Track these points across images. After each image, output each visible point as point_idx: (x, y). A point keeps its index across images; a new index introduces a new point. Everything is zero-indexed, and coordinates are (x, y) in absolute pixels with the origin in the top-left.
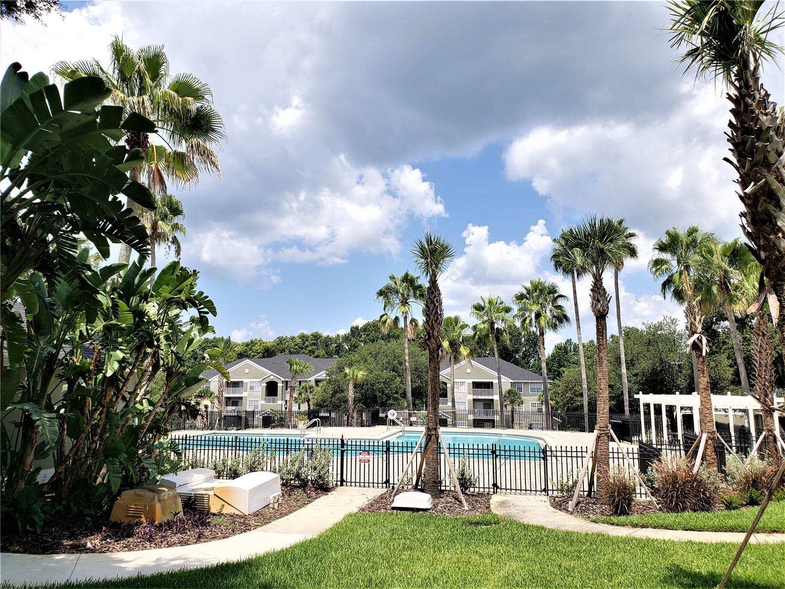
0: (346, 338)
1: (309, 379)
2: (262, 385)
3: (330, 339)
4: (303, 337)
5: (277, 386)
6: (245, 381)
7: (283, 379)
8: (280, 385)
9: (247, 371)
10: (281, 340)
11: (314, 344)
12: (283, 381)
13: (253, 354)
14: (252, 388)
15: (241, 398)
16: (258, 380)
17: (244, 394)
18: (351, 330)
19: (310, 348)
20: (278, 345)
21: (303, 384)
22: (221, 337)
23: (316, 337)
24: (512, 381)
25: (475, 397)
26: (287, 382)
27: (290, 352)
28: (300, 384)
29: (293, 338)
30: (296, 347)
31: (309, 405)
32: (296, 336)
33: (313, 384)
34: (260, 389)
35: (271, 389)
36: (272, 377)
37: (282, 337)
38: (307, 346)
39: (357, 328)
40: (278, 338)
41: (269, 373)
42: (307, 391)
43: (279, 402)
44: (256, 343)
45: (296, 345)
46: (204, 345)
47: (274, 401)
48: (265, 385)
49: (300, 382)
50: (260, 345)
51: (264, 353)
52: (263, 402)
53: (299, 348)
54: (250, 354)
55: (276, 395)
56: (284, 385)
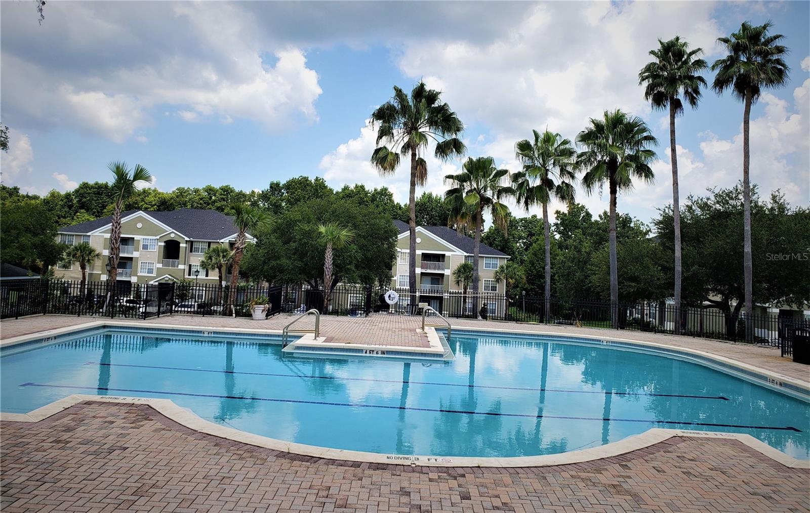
0: (264, 196)
1: (222, 241)
2: (160, 244)
3: (244, 195)
4: (210, 190)
5: (179, 247)
6: (137, 237)
7: (187, 239)
8: (182, 245)
9: (139, 225)
10: (182, 192)
11: (223, 199)
12: (187, 241)
13: (145, 206)
14: (145, 247)
15: (131, 259)
16: (154, 238)
17: (135, 255)
18: (271, 187)
19: (218, 204)
20: (177, 197)
21: (213, 246)
22: (104, 182)
23: (226, 190)
24: (467, 254)
25: (424, 271)
26: (192, 243)
27: (192, 206)
28: (209, 246)
29: (196, 191)
30: (201, 201)
31: (220, 272)
32: (201, 188)
33: (227, 247)
34: (156, 249)
35: (171, 250)
36: (173, 235)
37: (184, 189)
38: (215, 202)
39: (278, 184)
40: (178, 189)
41: (169, 229)
42: (219, 255)
43: (181, 267)
44: (150, 193)
45: (201, 199)
46: (82, 191)
47: (173, 265)
48: (163, 244)
49: (209, 243)
50: (155, 196)
51: (160, 206)
52: (160, 266)
53: (205, 203)
54: (142, 206)
55: (177, 257)
56: (188, 246)
